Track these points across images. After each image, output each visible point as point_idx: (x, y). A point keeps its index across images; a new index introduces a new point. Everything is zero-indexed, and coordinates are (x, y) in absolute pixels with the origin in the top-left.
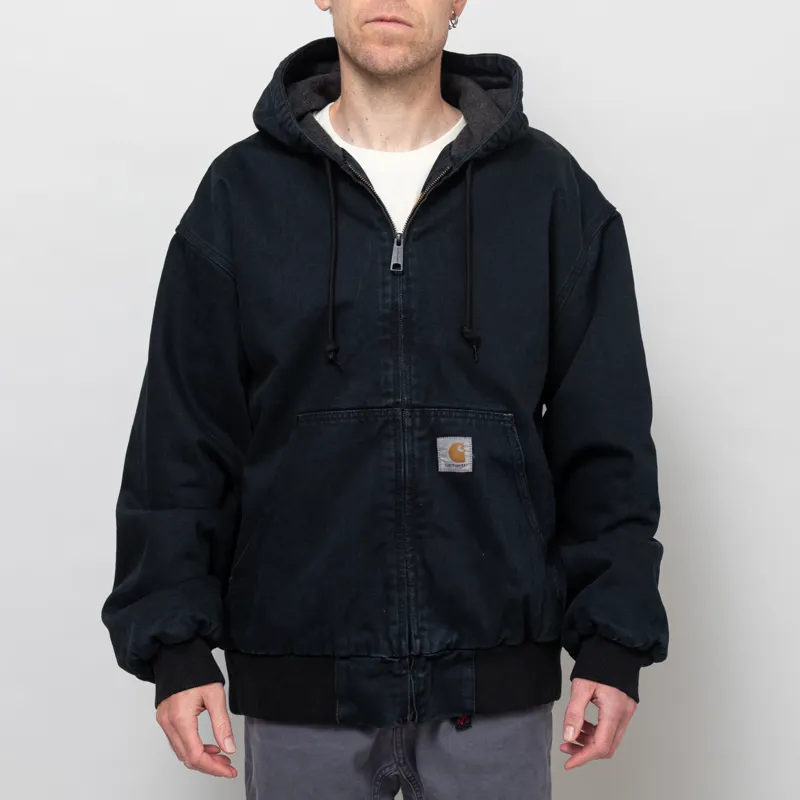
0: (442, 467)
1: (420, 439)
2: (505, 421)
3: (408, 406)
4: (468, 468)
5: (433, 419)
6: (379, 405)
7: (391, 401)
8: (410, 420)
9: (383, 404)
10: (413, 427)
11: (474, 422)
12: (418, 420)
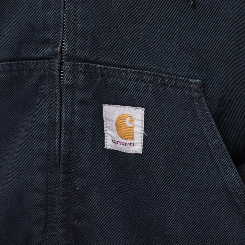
0: (109, 144)
1: (83, 102)
2: (190, 89)
3: (69, 58)
4: (137, 148)
5: (99, 78)
6: (33, 55)
7: (48, 50)
8: (70, 77)
9: (40, 55)
10: (73, 87)
11: (151, 87)
12: (81, 77)
